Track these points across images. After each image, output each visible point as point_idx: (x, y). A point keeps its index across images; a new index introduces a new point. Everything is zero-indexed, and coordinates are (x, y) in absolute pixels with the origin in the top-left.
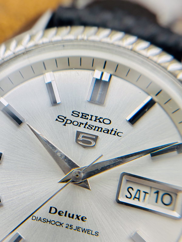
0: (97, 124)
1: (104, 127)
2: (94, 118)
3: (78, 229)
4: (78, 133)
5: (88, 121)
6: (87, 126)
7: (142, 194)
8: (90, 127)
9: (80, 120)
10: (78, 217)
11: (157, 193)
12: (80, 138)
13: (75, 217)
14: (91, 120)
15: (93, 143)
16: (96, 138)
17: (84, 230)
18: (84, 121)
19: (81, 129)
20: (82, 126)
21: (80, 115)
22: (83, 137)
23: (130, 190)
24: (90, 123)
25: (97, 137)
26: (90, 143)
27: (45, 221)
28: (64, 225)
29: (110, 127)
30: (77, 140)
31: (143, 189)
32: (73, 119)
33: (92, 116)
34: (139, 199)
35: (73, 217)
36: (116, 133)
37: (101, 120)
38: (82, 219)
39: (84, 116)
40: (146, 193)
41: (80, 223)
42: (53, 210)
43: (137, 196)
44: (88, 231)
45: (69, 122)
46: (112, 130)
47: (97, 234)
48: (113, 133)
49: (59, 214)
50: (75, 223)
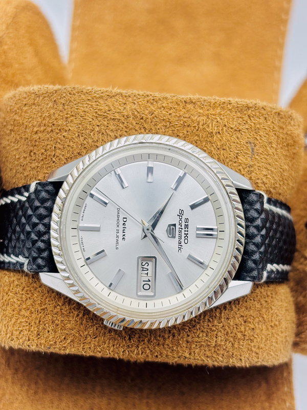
0: (183, 235)
1: (182, 240)
2: (186, 233)
3: (118, 237)
4: (175, 225)
5: (184, 229)
6: (180, 229)
7: (146, 272)
8: (180, 232)
9: (183, 224)
10: (124, 235)
11: (149, 281)
12: (172, 227)
13: (124, 234)
14: (185, 231)
15: (170, 236)
17: (117, 240)
18: (183, 227)
19: (178, 226)
20: (180, 226)
21: (187, 224)
22: (173, 228)
23: (147, 264)
24: (183, 231)
25: (175, 237)
27: (118, 216)
28: (118, 228)
29: (183, 244)
30: (170, 226)
31: (150, 272)
32: (183, 220)
33: (188, 231)
35: (123, 232)
36: (180, 249)
37: (186, 238)
38: (123, 238)
39: (187, 226)
40: (147, 274)
41: (121, 237)
42: (125, 220)
43: (144, 269)
44: (118, 243)
45: (181, 217)
46: (181, 246)
47: (117, 248)
48: (180, 247)
49: (124, 224)
50: (121, 234)
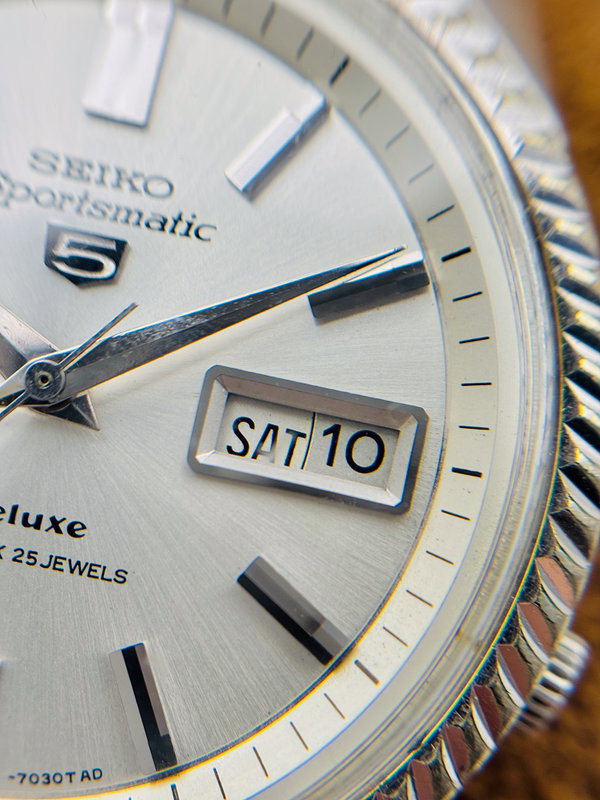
0: (124, 198)
1: (149, 207)
2: (111, 177)
3: (55, 562)
4: (54, 233)
5: (91, 187)
6: (88, 206)
8: (100, 210)
9: (61, 185)
10: (55, 524)
11: (335, 431)
12: (62, 249)
13: (46, 523)
14: (102, 181)
15: (109, 267)
16: (117, 250)
17: (76, 568)
18: (75, 188)
19: (66, 218)
20: (70, 207)
21: (62, 166)
23: (244, 427)
24: (97, 193)
25: (121, 245)
26: (97, 266)
28: (8, 553)
29: (169, 209)
30: (50, 258)
31: (284, 422)
32: (35, 180)
33: (104, 169)
34: (271, 455)
35: (37, 526)
36: (193, 231)
37: (139, 184)
38: (71, 530)
39: (76, 169)
40: (296, 434)
41: (63, 544)
43: (267, 447)
44: (92, 567)
46: (178, 220)
47: (121, 577)
48: (182, 227)
50: (47, 543)
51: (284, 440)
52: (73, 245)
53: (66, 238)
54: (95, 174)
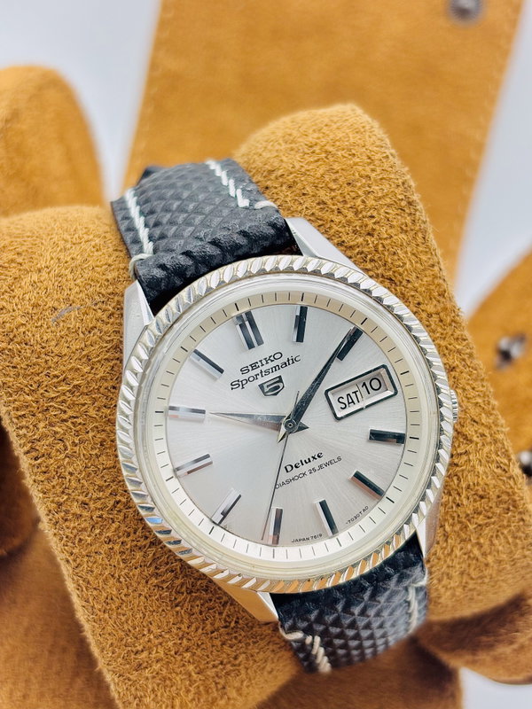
3: (321, 467)
4: (261, 386)
5: (261, 368)
10: (314, 458)
11: (364, 384)
12: (266, 389)
13: (311, 459)
15: (281, 385)
16: (280, 379)
17: (327, 464)
19: (261, 380)
21: (250, 368)
23: (341, 400)
24: (263, 368)
25: (280, 377)
26: (279, 387)
27: (289, 481)
28: (308, 473)
29: (284, 359)
31: (350, 391)
32: (246, 376)
34: (353, 402)
35: (310, 461)
38: (319, 456)
39: (254, 366)
40: (355, 392)
41: (319, 461)
42: (289, 468)
43: (350, 401)
44: (330, 462)
45: (244, 382)
46: (288, 361)
47: (339, 459)
48: (291, 362)
49: (296, 467)
50: (315, 464)
51: (353, 396)
52: (268, 386)
53: (265, 386)
54: (260, 364)
